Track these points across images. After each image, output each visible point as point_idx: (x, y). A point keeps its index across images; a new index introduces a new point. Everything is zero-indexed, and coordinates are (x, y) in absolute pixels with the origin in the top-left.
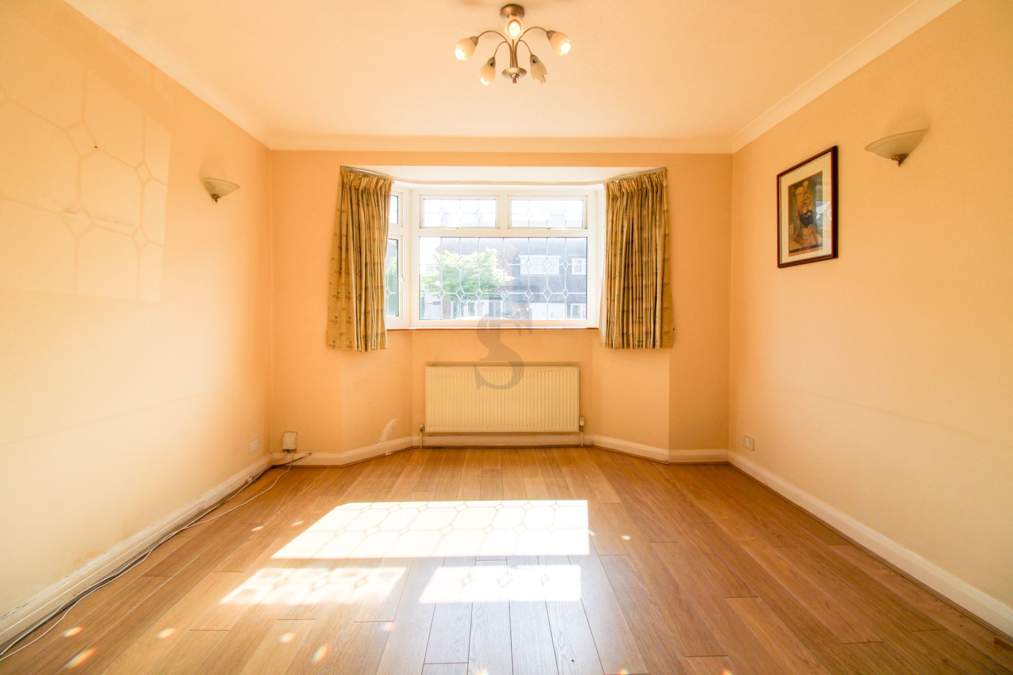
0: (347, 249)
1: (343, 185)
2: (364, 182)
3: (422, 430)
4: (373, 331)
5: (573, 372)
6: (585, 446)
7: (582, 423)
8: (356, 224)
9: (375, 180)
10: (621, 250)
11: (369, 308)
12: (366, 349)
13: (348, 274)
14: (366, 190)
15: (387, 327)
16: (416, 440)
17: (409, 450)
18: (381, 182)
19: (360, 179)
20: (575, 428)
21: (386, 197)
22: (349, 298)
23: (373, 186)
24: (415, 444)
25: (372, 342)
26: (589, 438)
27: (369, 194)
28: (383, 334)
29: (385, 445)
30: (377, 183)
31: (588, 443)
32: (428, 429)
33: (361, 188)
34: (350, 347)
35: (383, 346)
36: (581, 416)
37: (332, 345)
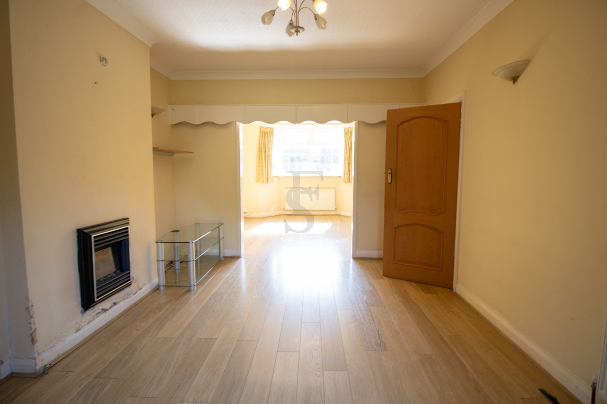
0: (262, 152)
1: (260, 132)
2: (266, 130)
3: (284, 209)
4: (270, 177)
5: (334, 190)
6: (337, 215)
7: (336, 207)
8: (264, 143)
9: (269, 129)
10: (348, 151)
11: (268, 169)
12: (268, 182)
13: (262, 159)
14: (267, 133)
15: (273, 176)
16: (282, 212)
17: (280, 215)
18: (271, 129)
19: (265, 129)
20: (334, 209)
21: (273, 134)
22: (262, 166)
23: (269, 131)
24: (281, 214)
25: (269, 180)
26: (338, 213)
27: (268, 134)
28: (272, 178)
29: (273, 213)
30: (270, 130)
31: (338, 214)
32: (286, 209)
33: (265, 132)
34: (263, 181)
35: (272, 182)
36: (336, 205)
37: (257, 181)
